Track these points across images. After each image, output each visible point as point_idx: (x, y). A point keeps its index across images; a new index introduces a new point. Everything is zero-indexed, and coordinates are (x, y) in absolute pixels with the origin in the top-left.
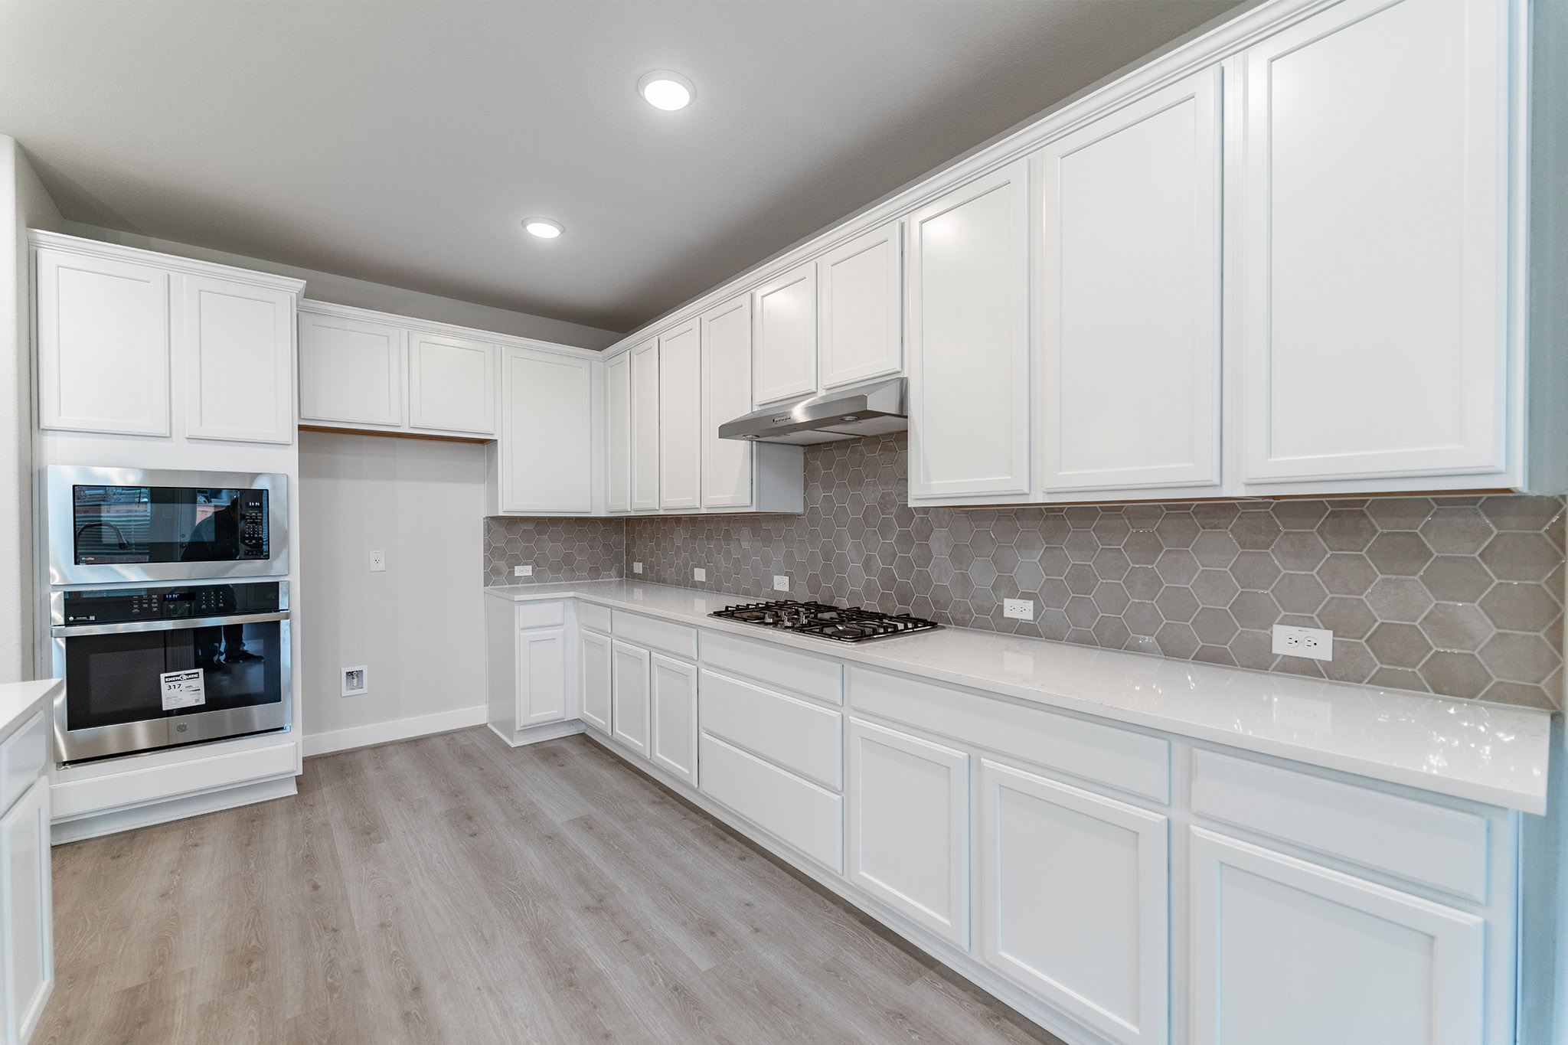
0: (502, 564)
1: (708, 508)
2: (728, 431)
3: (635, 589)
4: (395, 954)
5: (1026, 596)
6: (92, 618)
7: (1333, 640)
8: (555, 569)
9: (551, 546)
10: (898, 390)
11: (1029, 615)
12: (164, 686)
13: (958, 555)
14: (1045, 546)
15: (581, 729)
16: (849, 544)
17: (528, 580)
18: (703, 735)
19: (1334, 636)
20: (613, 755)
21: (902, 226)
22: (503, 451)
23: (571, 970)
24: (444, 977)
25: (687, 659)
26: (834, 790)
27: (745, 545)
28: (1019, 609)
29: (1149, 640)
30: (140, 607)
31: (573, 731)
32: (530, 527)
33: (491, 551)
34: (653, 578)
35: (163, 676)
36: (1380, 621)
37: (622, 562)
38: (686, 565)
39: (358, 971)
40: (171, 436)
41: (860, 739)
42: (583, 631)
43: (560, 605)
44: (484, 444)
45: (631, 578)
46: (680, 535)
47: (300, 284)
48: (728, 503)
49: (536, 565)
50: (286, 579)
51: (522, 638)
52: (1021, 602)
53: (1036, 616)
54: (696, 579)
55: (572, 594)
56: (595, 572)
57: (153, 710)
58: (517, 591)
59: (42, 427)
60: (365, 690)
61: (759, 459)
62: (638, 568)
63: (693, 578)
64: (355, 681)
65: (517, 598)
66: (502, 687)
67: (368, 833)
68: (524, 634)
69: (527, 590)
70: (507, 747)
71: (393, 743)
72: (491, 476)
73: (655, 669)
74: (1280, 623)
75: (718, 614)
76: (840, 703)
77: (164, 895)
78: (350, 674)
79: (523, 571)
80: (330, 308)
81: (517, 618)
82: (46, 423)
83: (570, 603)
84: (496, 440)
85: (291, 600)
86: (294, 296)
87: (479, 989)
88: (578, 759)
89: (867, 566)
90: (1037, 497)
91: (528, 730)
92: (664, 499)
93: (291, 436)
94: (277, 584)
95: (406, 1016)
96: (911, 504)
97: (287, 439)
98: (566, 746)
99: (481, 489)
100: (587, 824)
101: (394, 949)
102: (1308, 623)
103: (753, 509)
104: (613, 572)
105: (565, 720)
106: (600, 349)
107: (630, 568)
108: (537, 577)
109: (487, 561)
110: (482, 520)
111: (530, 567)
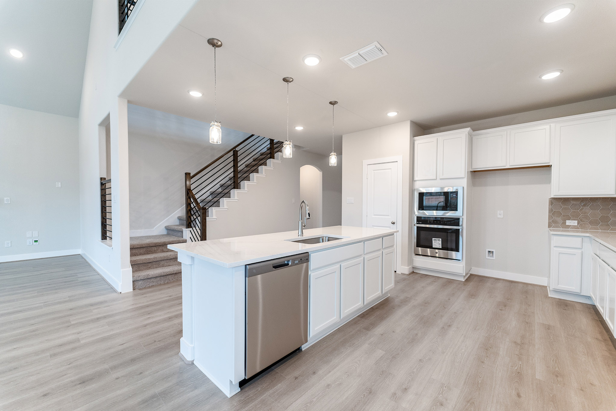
0: (559, 219)
4: (452, 318)
6: (421, 223)
9: (590, 212)
12: (433, 241)
17: (574, 227)
22: (554, 169)
23: (490, 348)
24: (457, 328)
30: (429, 221)
31: (588, 302)
33: (552, 213)
35: (433, 239)
39: (442, 316)
40: (437, 179)
47: (468, 129)
49: (580, 221)
50: (462, 217)
55: (587, 235)
57: (431, 247)
60: (494, 258)
64: (491, 254)
65: (553, 233)
68: (555, 249)
69: (574, 231)
70: (549, 296)
77: (423, 287)
78: (489, 251)
79: (572, 223)
80: (481, 132)
81: (552, 241)
82: (415, 180)
83: (586, 239)
84: (551, 166)
85: (464, 222)
86: (467, 133)
87: (463, 334)
93: (465, 175)
94: (459, 218)
95: (443, 328)
97: (463, 176)
98: (577, 305)
101: (453, 317)
105: (580, 294)
108: (581, 227)
109: (550, 217)
110: (548, 200)
111: (576, 222)
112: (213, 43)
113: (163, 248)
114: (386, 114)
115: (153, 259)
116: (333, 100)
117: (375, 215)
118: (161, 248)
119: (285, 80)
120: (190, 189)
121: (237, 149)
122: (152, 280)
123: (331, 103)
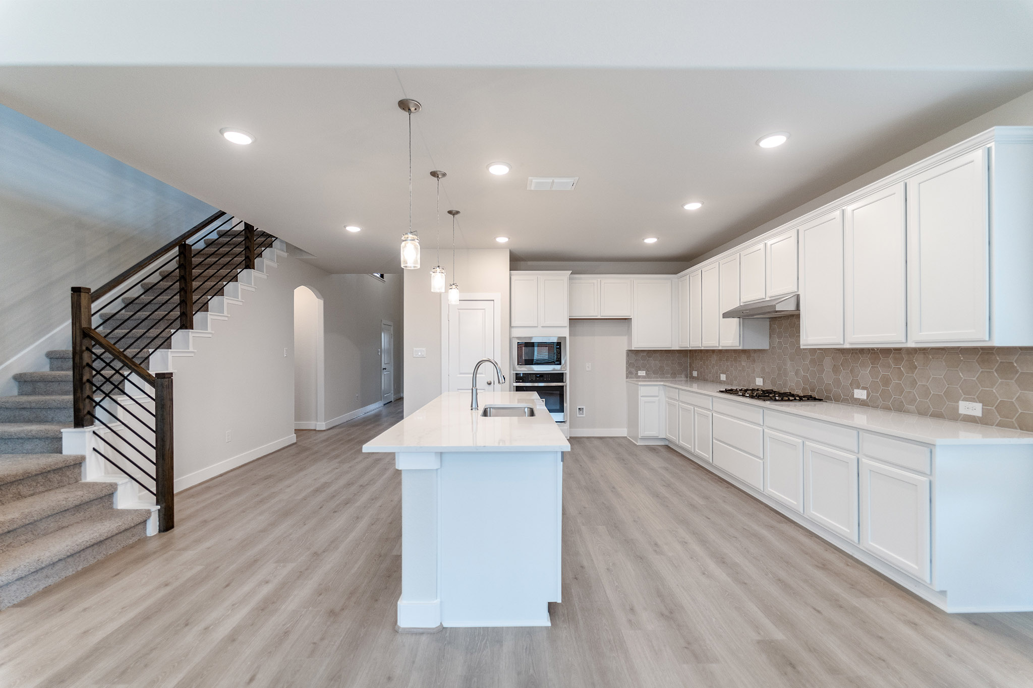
0: (633, 370)
1: (722, 347)
2: (726, 315)
3: (694, 384)
5: (864, 388)
6: (521, 381)
7: (983, 408)
8: (655, 373)
9: (653, 362)
10: (796, 301)
11: (865, 397)
13: (836, 370)
14: (871, 366)
15: (667, 443)
16: (789, 363)
17: (644, 377)
18: (714, 441)
19: (983, 406)
20: (680, 453)
21: (798, 231)
22: (635, 324)
25: (708, 410)
26: (759, 458)
27: (744, 364)
28: (860, 394)
29: (912, 408)
31: (662, 443)
32: (645, 354)
33: (629, 365)
34: (702, 379)
36: (1000, 399)
37: (687, 371)
38: (717, 373)
40: (539, 327)
41: (768, 438)
42: (667, 399)
43: (657, 388)
44: (627, 320)
45: (691, 379)
46: (715, 358)
47: (569, 272)
48: (729, 345)
49: (647, 371)
50: (565, 372)
51: (641, 400)
52: (861, 391)
53: (867, 397)
54: (721, 379)
55: (662, 383)
56: (674, 375)
58: (640, 381)
59: (512, 326)
60: (584, 415)
61: (743, 326)
62: (695, 374)
63: (720, 379)
64: (581, 411)
65: (640, 383)
66: (633, 421)
67: (592, 458)
68: (642, 398)
69: (644, 381)
70: (635, 445)
71: (593, 437)
72: (629, 332)
73: (696, 414)
74: (963, 400)
75: (722, 392)
76: (762, 424)
78: (579, 409)
79: (642, 373)
81: (639, 392)
83: (661, 387)
84: (631, 319)
85: (568, 378)
86: (568, 276)
88: (664, 452)
89: (797, 373)
90: (847, 346)
91: (643, 439)
92: (703, 342)
93: (566, 323)
94: (563, 373)
96: (802, 347)
97: (566, 325)
98: (660, 448)
99: (624, 339)
100: (666, 469)
102: (973, 400)
103: (740, 348)
104: (683, 376)
105: (659, 437)
106: (676, 273)
107: (691, 374)
108: (648, 376)
109: (627, 368)
110: (625, 352)
111: (645, 372)
112: (404, 105)
113: (21, 487)
114: (495, 238)
115: (24, 520)
116: (455, 209)
117: (461, 374)
118: (13, 489)
119: (434, 174)
120: (90, 328)
121: (189, 241)
122: (45, 572)
123: (450, 212)
